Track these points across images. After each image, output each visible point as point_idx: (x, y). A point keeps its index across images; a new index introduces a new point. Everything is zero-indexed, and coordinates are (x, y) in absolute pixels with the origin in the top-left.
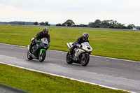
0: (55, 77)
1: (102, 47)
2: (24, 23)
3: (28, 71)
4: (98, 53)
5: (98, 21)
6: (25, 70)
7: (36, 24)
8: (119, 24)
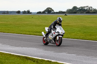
0: (38, 60)
1: (79, 31)
2: (7, 12)
3: (13, 55)
4: (76, 37)
5: (75, 8)
6: (10, 54)
7: (19, 12)
8: (95, 10)
